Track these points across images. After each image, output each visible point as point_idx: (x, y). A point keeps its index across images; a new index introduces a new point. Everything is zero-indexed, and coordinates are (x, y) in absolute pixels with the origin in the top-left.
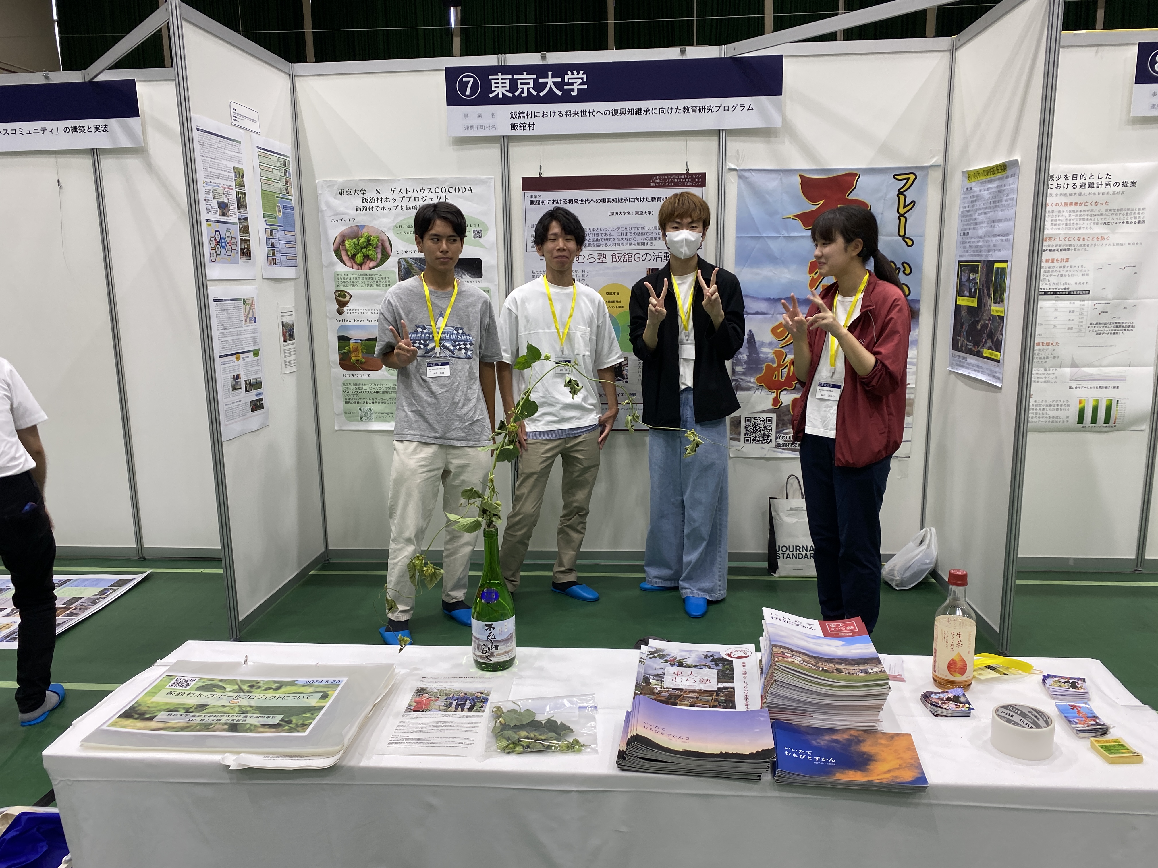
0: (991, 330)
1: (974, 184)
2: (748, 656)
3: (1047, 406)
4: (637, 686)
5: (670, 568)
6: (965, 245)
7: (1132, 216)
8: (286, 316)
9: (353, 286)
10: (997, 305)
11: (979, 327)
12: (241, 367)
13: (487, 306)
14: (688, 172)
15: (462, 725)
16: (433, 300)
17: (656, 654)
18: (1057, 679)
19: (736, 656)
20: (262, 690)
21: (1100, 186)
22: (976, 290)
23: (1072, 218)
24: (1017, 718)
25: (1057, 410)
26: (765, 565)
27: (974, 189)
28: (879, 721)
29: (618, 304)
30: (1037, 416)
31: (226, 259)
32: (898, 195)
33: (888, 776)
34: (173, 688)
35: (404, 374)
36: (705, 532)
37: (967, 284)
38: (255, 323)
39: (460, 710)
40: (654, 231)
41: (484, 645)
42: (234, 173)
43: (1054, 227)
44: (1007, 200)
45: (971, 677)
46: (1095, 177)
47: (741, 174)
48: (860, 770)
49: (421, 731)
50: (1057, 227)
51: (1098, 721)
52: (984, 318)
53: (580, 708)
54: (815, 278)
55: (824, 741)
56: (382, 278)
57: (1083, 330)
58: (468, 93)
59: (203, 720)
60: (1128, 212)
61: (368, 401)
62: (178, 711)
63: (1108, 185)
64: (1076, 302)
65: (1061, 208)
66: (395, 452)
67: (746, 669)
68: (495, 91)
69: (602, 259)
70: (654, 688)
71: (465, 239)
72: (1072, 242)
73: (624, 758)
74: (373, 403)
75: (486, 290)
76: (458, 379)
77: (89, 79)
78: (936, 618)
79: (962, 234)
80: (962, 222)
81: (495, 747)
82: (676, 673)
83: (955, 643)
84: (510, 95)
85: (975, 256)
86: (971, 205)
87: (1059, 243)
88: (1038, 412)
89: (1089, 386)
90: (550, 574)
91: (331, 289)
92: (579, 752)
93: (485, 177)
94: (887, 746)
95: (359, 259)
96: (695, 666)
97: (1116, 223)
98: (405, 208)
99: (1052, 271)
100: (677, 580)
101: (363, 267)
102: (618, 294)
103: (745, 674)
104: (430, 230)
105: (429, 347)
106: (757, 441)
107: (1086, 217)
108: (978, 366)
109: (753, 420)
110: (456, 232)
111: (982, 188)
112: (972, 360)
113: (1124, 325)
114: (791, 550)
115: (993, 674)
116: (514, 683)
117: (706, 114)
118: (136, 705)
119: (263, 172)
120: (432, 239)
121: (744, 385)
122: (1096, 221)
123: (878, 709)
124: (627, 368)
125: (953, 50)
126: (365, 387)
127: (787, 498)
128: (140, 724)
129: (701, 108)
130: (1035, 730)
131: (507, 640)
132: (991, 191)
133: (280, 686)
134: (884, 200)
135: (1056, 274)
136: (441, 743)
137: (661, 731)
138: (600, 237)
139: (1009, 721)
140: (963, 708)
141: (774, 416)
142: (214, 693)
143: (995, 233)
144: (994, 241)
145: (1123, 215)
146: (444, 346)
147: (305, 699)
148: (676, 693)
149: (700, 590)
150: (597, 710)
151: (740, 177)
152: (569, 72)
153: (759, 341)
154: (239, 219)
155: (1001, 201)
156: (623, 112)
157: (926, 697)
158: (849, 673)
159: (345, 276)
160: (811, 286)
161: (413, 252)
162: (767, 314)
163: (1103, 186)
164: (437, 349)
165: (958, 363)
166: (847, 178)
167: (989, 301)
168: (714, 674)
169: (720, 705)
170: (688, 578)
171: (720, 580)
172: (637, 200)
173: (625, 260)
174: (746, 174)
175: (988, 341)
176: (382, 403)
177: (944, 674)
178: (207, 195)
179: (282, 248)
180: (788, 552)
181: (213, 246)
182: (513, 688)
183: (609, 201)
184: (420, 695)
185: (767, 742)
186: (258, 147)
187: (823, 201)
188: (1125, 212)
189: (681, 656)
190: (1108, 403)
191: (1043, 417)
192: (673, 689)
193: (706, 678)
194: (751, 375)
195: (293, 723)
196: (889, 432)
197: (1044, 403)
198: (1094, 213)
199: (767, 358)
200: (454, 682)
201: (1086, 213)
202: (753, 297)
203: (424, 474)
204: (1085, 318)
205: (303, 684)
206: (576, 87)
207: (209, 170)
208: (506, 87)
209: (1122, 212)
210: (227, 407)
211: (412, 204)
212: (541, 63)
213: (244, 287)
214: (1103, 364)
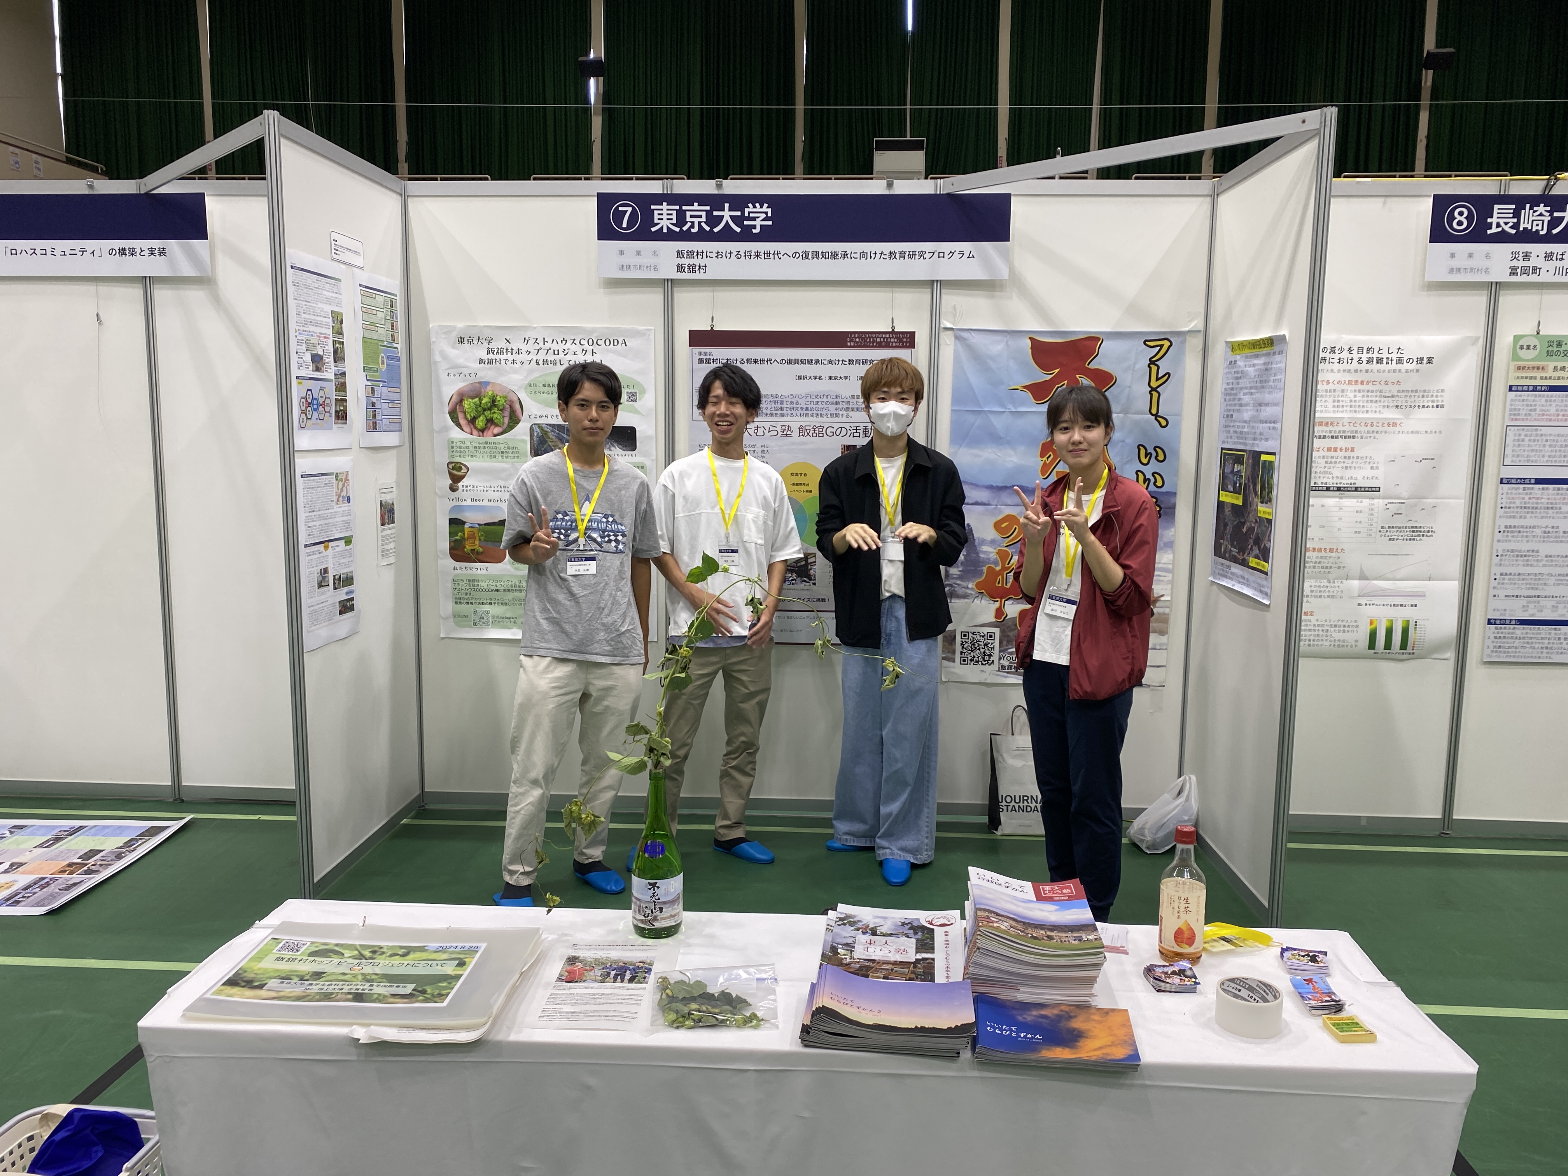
0: (1257, 534)
1: (1238, 357)
2: (952, 924)
3: (1331, 626)
4: (824, 956)
5: (864, 821)
6: (1229, 429)
7: (1429, 399)
8: (385, 493)
9: (472, 456)
10: (1264, 505)
11: (1244, 530)
12: (330, 557)
13: (644, 488)
14: (893, 330)
15: (623, 997)
16: (578, 480)
17: (846, 921)
18: (1296, 952)
19: (938, 924)
20: (386, 956)
21: (1390, 362)
22: (1240, 484)
23: (1357, 399)
24: (1244, 993)
25: (1344, 631)
26: (985, 819)
27: (1239, 363)
28: (1092, 995)
29: (806, 488)
30: (1320, 638)
31: (318, 424)
32: (1149, 366)
33: (1098, 1053)
34: (281, 952)
35: (537, 569)
36: (910, 775)
37: (1231, 476)
38: (349, 502)
39: (620, 981)
40: (851, 401)
41: (646, 907)
42: (331, 318)
43: (1336, 409)
44: (1274, 381)
45: (1201, 948)
46: (1385, 351)
47: (959, 335)
48: (1068, 1047)
49: (576, 1003)
50: (1340, 409)
51: (1333, 997)
52: (1250, 520)
53: (758, 979)
54: (1048, 462)
55: (1030, 1016)
56: (509, 448)
57: (1374, 535)
58: (624, 225)
59: (322, 989)
60: (1424, 394)
61: (485, 601)
62: (291, 979)
63: (1400, 361)
64: (1364, 500)
65: (1345, 387)
66: (521, 669)
67: (949, 938)
68: (659, 224)
69: (786, 431)
70: (842, 959)
71: (620, 407)
72: (1358, 428)
73: (808, 1033)
74: (491, 604)
75: (640, 466)
76: (606, 578)
77: (147, 190)
78: (1163, 881)
79: (1225, 416)
80: (1225, 401)
81: (662, 1022)
82: (868, 942)
83: (1182, 909)
84: (677, 230)
85: (1241, 443)
86: (1235, 381)
87: (1342, 429)
88: (1321, 633)
89: (1382, 603)
90: (712, 827)
91: (442, 458)
92: (756, 1027)
93: (644, 328)
94: (1099, 1022)
95: (481, 423)
96: (891, 935)
97: (1411, 407)
98: (541, 362)
99: (1335, 462)
100: (873, 837)
101: (485, 434)
102: (805, 475)
103: (947, 943)
104: (577, 394)
105: (571, 538)
106: (976, 662)
107: (1374, 399)
108: (1244, 578)
109: (971, 635)
110: (609, 397)
111: (1247, 363)
112: (1236, 569)
113: (1422, 530)
114: (1017, 801)
115: (1229, 946)
116: (681, 951)
117: (917, 262)
118: (240, 972)
119: (365, 316)
120: (578, 405)
121: (960, 591)
122: (1386, 404)
123: (1092, 980)
124: (815, 567)
125: (1214, 195)
126: (482, 584)
127: (1013, 734)
128: (249, 992)
129: (911, 253)
130: (1262, 1004)
131: (673, 902)
132: (1257, 367)
133: (408, 951)
134: (1133, 370)
135: (1340, 465)
136: (600, 1016)
137: (850, 1003)
138: (784, 405)
139: (1236, 996)
140: (1187, 982)
141: (997, 631)
142: (331, 959)
143: (1262, 419)
144: (1261, 428)
145: (1419, 397)
146: (590, 537)
147: (439, 967)
148: (868, 964)
149: (902, 849)
150: (778, 983)
151: (957, 338)
152: (750, 205)
153: (979, 538)
154: (335, 375)
155: (1269, 381)
156: (815, 255)
157: (1149, 971)
158: (1061, 941)
159: (462, 445)
160: (1043, 471)
161: (550, 417)
162: (989, 504)
163: (1394, 362)
164: (582, 541)
165: (1221, 572)
166: (1087, 343)
167: (1256, 500)
168: (913, 944)
169: (917, 978)
170: (888, 835)
171: (927, 837)
172: (830, 362)
173: (815, 435)
174: (964, 334)
175: (1254, 548)
176: (502, 604)
177: (1171, 945)
178: (299, 347)
179: (384, 408)
180: (1013, 803)
181: (303, 408)
182: (680, 957)
183: (797, 362)
184: (572, 964)
185: (968, 1016)
186: (360, 285)
187: (1057, 371)
188: (1421, 394)
189: (875, 923)
190: (1405, 625)
191: (1326, 640)
192: (864, 960)
193: (903, 948)
194: (969, 580)
195: (428, 992)
196: (1133, 657)
197: (1328, 623)
198: (1383, 394)
199: (989, 559)
200: (610, 949)
201: (1374, 394)
202: (973, 484)
203: (558, 698)
204: (1375, 520)
205: (434, 949)
206: (758, 223)
207: (304, 316)
208: (672, 219)
209: (1417, 394)
210: (312, 608)
211: (551, 357)
212: (716, 192)
213: (338, 459)
214: (1398, 577)
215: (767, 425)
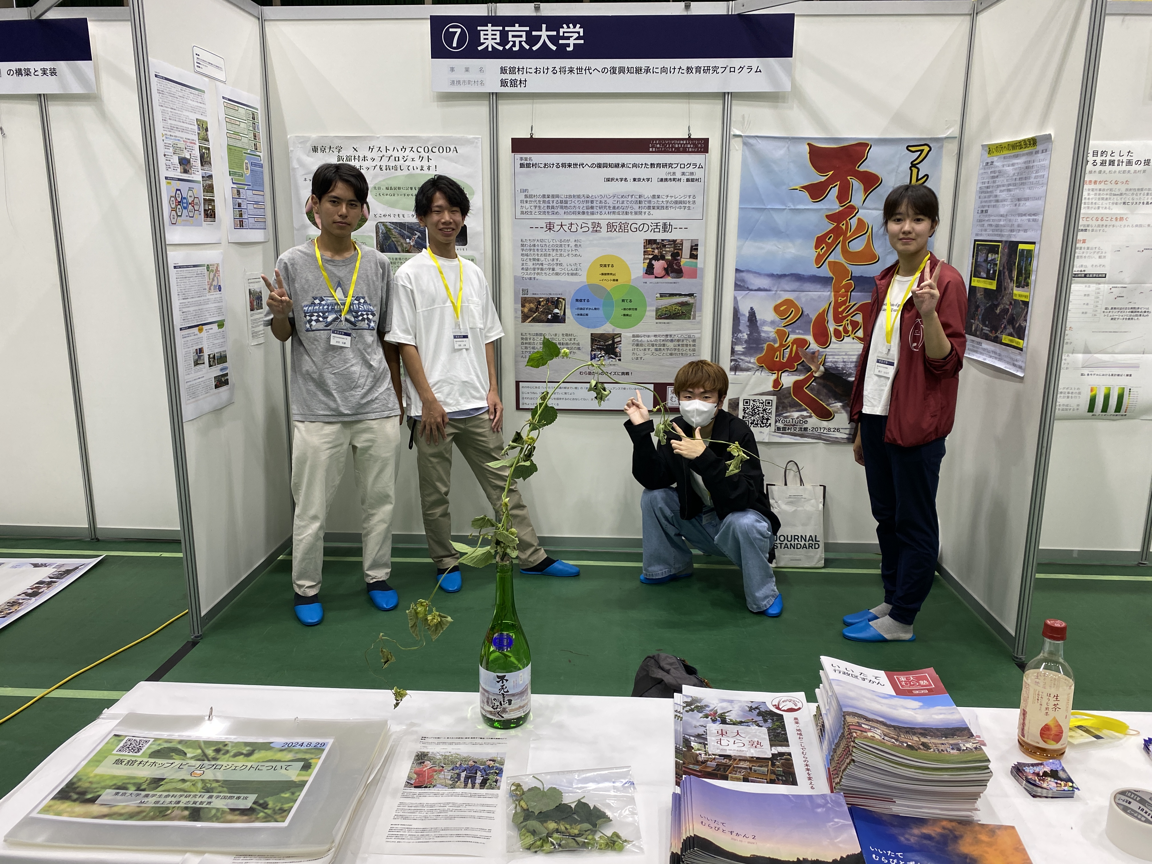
0: (1012, 315)
1: (995, 159)
2: (799, 709)
4: (678, 751)
6: (983, 223)
8: (254, 282)
10: (1020, 289)
11: (998, 311)
12: (204, 340)
14: (689, 137)
15: (475, 808)
17: (693, 705)
20: (230, 757)
21: (1121, 163)
22: (995, 271)
23: (1091, 197)
25: (1068, 397)
27: (995, 163)
28: (976, 810)
29: (612, 277)
31: (188, 221)
32: (910, 168)
34: (122, 753)
37: (984, 264)
38: (220, 291)
40: (652, 200)
41: (495, 699)
42: (196, 126)
44: (1035, 177)
45: (1066, 745)
46: (1117, 154)
47: (746, 141)
49: (426, 817)
52: (1004, 302)
54: (821, 253)
55: (914, 836)
57: (1098, 315)
58: (455, 45)
59: (158, 802)
60: (1149, 192)
62: (127, 789)
63: (1129, 163)
64: (1092, 285)
67: (800, 727)
68: (484, 43)
69: (596, 228)
70: (697, 755)
72: (1090, 222)
77: (36, 17)
79: (980, 212)
80: (980, 198)
81: (519, 844)
82: (720, 732)
83: (1051, 706)
84: (501, 48)
85: (995, 235)
86: (991, 180)
89: (1102, 373)
92: (621, 849)
93: (472, 136)
94: (990, 845)
96: (741, 723)
97: (1136, 203)
98: (384, 168)
102: (612, 266)
103: (801, 734)
106: (756, 424)
107: (1105, 197)
108: (995, 353)
109: (752, 402)
111: (1006, 163)
112: (987, 345)
113: (1140, 310)
114: (789, 539)
115: (1088, 737)
116: (532, 746)
117: (711, 76)
118: (75, 780)
119: (229, 125)
121: (743, 365)
122: (1115, 201)
123: (975, 797)
124: (620, 345)
125: (974, 14)
127: (786, 485)
128: (80, 808)
129: (706, 68)
131: (522, 692)
132: (1016, 166)
133: (252, 749)
134: (896, 172)
136: (452, 835)
137: (721, 827)
138: (594, 205)
140: (1065, 787)
141: (774, 398)
142: (171, 761)
143: (1020, 212)
144: (1019, 220)
145: (1144, 195)
147: (283, 771)
148: (724, 761)
150: (634, 788)
151: (745, 144)
152: (565, 26)
153: (761, 320)
154: (203, 177)
155: (1029, 178)
156: (622, 70)
157: (1017, 770)
158: (938, 750)
160: (817, 262)
161: (392, 216)
162: (769, 291)
163: (1124, 164)
165: (971, 348)
166: (858, 148)
167: (1011, 285)
168: (765, 734)
169: (778, 779)
172: (635, 165)
173: (621, 230)
174: (752, 141)
175: (1008, 327)
177: (1034, 738)
178: (166, 150)
179: (249, 209)
180: (786, 541)
181: (173, 206)
182: (531, 755)
183: (605, 165)
184: (421, 763)
185: (852, 843)
186: (223, 98)
187: (831, 173)
188: (1146, 192)
189: (722, 708)
190: (1120, 391)
192: (720, 756)
193: (756, 740)
194: (751, 355)
195: (270, 806)
198: (1113, 192)
199: (769, 338)
200: (459, 743)
201: (1105, 192)
202: (755, 273)
204: (1100, 302)
205: (279, 747)
206: (572, 42)
207: (169, 121)
208: (496, 39)
209: (1142, 192)
210: (189, 384)
211: (392, 163)
212: (534, 14)
213: (208, 252)
214: (1116, 351)
215: (580, 223)
